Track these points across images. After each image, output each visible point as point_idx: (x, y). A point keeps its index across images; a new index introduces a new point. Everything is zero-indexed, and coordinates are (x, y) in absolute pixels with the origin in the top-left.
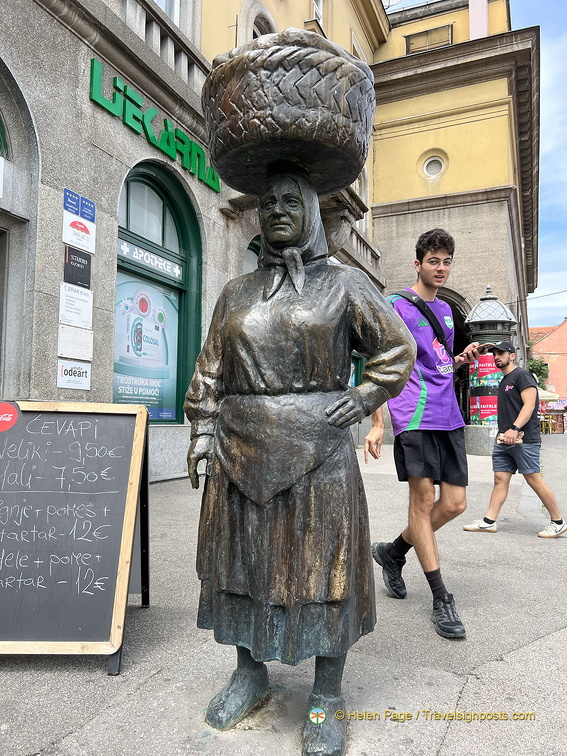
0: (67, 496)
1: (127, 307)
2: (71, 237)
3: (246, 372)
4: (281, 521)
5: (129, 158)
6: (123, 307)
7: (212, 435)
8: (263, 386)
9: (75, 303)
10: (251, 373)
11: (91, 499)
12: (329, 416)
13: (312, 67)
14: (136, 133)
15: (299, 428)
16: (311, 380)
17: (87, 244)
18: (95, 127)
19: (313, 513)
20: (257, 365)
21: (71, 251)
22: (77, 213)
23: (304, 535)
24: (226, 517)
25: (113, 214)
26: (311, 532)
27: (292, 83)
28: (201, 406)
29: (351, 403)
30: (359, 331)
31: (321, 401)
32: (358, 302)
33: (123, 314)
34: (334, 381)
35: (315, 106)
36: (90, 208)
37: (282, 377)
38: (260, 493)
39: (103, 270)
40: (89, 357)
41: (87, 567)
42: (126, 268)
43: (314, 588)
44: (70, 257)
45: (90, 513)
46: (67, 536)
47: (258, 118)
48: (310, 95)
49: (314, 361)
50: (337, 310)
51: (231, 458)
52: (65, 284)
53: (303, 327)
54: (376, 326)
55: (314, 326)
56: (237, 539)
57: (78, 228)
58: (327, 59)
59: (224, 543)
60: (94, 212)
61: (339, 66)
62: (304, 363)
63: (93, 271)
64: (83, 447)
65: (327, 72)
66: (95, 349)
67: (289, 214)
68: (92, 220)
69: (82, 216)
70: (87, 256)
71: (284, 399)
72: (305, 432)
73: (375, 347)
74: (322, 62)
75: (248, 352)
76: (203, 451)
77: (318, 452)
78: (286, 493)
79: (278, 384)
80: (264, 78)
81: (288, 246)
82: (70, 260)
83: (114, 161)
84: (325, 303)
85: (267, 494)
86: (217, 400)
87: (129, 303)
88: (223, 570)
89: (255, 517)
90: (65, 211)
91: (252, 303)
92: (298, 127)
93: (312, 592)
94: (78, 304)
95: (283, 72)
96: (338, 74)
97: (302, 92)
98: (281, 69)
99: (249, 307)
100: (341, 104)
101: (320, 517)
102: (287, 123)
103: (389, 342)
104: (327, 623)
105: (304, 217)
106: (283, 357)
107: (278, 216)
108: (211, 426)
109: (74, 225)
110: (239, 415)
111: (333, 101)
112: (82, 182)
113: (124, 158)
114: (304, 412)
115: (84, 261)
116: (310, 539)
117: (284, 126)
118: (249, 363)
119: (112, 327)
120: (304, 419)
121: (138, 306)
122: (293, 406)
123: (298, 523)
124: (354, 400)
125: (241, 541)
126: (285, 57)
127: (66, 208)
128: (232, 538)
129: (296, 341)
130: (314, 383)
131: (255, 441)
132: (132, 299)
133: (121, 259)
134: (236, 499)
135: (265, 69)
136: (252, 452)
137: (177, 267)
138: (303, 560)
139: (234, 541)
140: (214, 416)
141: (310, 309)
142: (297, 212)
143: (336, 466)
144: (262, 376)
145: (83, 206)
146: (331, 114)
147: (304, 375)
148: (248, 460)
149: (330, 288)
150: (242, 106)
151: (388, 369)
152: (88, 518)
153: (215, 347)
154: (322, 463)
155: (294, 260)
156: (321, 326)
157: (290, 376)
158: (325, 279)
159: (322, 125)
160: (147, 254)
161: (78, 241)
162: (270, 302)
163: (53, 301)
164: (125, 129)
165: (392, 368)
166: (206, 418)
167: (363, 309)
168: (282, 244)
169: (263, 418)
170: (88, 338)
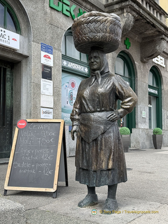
0: (41, 147)
1: (66, 86)
2: (44, 61)
3: (85, 107)
4: (95, 148)
5: (65, 27)
6: (65, 86)
7: (77, 125)
8: (89, 110)
9: (47, 86)
10: (86, 107)
11: (48, 148)
12: (108, 118)
13: (98, 22)
14: (67, 16)
15: (99, 122)
16: (102, 108)
17: (50, 63)
18: (52, 17)
19: (103, 145)
20: (87, 105)
21: (45, 66)
22: (46, 52)
23: (101, 151)
24: (81, 147)
25: (59, 50)
26: (103, 150)
27: (93, 27)
28: (75, 117)
29: (114, 115)
30: (118, 93)
31: (105, 114)
32: (117, 85)
33: (65, 89)
34: (109, 108)
35: (100, 32)
36: (50, 49)
37: (94, 108)
38: (89, 140)
39: (56, 73)
40: (52, 106)
41: (47, 167)
42: (65, 70)
43: (104, 166)
44: (44, 69)
45: (47, 152)
46: (41, 158)
47: (84, 37)
48: (98, 29)
49: (103, 103)
50: (110, 88)
51: (82, 131)
52: (42, 79)
53: (99, 93)
54: (122, 92)
55: (102, 93)
56: (84, 154)
57: (46, 57)
58: (103, 19)
59: (81, 154)
60: (52, 50)
61: (106, 20)
62: (100, 103)
63: (53, 73)
64: (45, 133)
65: (103, 22)
66: (54, 103)
67: (96, 61)
68: (52, 54)
69: (48, 53)
70: (50, 68)
71: (95, 114)
72: (100, 123)
73: (123, 98)
74: (101, 20)
75: (85, 101)
76: (75, 130)
77: (105, 128)
78: (96, 140)
79: (93, 110)
80: (85, 26)
81: (96, 70)
82: (44, 70)
83: (59, 29)
84: (106, 86)
85: (91, 140)
86: (79, 115)
87: (67, 84)
88: (80, 162)
89: (88, 146)
90: (41, 51)
91: (86, 87)
92: (95, 39)
93: (103, 167)
94: (47, 87)
95: (91, 24)
96: (106, 22)
97: (96, 29)
98: (90, 23)
99: (85, 88)
100: (108, 30)
101: (105, 146)
102: (92, 38)
103: (127, 96)
104: (108, 176)
105: (100, 62)
106: (94, 102)
107: (93, 62)
108: (77, 123)
109: (45, 56)
110: (84, 119)
111: (105, 30)
112: (48, 39)
113: (63, 28)
114: (100, 117)
115: (49, 70)
116: (103, 152)
117: (91, 39)
118: (85, 104)
119: (60, 94)
120: (100, 119)
121: (71, 85)
122: (97, 116)
123: (99, 147)
124: (116, 114)
125: (85, 154)
126: (91, 20)
127: (42, 50)
128: (83, 153)
129: (97, 97)
130: (103, 109)
131: (87, 126)
132: (68, 83)
133: (63, 67)
134: (83, 142)
135: (86, 24)
136: (87, 129)
137: (86, 68)
138: (100, 158)
139: (83, 154)
140: (78, 120)
141: (101, 88)
142: (98, 61)
143: (110, 132)
144: (89, 107)
145: (48, 48)
146: (104, 34)
147: (100, 107)
148: (86, 131)
149: (108, 82)
150: (80, 34)
151: (127, 104)
152: (47, 153)
153: (78, 100)
154: (106, 131)
155: (98, 74)
156: (104, 93)
157: (96, 107)
158: (107, 79)
159: (102, 37)
160: (74, 64)
161: (47, 62)
162: (91, 86)
163: (38, 86)
164: (63, 16)
165: (128, 104)
166: (76, 120)
167: (118, 87)
168: (94, 70)
169: (89, 119)
170: (52, 99)
